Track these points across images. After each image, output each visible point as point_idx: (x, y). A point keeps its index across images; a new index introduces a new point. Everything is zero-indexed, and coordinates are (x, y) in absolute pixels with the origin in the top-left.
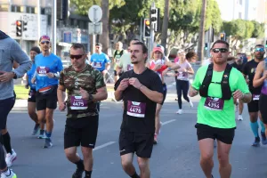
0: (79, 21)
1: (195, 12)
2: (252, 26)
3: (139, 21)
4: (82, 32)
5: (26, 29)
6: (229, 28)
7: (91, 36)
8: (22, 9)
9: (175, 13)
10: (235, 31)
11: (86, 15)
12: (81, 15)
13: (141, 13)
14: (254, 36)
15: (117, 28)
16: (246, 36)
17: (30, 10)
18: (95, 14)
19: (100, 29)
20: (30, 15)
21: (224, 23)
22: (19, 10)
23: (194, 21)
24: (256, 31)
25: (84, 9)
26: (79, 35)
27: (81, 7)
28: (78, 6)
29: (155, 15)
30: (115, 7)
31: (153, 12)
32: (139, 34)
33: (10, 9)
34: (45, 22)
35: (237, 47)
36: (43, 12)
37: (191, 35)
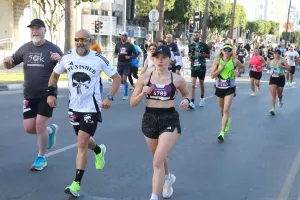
0: (139, 21)
1: (227, 13)
2: (270, 25)
3: (185, 21)
4: (142, 30)
5: (102, 27)
6: (252, 27)
8: (99, 12)
9: (212, 15)
10: (257, 28)
11: (147, 17)
12: (141, 16)
13: (186, 15)
14: (271, 33)
15: (168, 26)
16: (264, 33)
17: (105, 13)
18: (154, 16)
19: (157, 27)
20: (104, 17)
22: (96, 14)
23: (226, 20)
24: (272, 28)
25: (143, 12)
26: (140, 32)
27: (141, 10)
28: (139, 10)
29: (197, 17)
30: (167, 11)
31: (196, 14)
32: (184, 31)
33: (90, 13)
34: (115, 22)
35: (258, 41)
36: (114, 14)
37: (223, 32)
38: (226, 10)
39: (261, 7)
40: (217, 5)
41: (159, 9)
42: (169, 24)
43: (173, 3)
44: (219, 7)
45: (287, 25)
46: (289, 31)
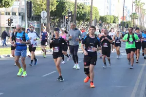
0: (36, 18)
1: (87, 12)
2: (113, 18)
3: (63, 17)
4: (37, 23)
5: (12, 22)
6: (103, 19)
7: (42, 24)
8: (11, 14)
9: (79, 13)
10: (105, 20)
11: (40, 15)
12: (37, 15)
13: (63, 14)
14: (114, 22)
15: (53, 21)
16: (110, 22)
17: (14, 14)
18: (44, 14)
19: (46, 21)
20: (14, 16)
21: (101, 17)
22: (9, 14)
23: (87, 16)
24: (115, 20)
25: (38, 12)
26: (36, 24)
28: (35, 11)
29: (70, 14)
30: (52, 11)
31: (69, 13)
32: (63, 23)
33: (5, 14)
34: (21, 19)
35: (107, 28)
36: (20, 14)
37: (86, 23)
38: (87, 10)
39: (108, 7)
40: (81, 7)
41: (47, 10)
42: (54, 19)
43: (55, 7)
44: (83, 8)
45: (123, 18)
46: (124, 21)
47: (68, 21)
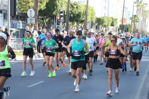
0: (21, 17)
1: (82, 12)
2: (111, 20)
3: (54, 17)
6: (100, 21)
7: (29, 25)
9: (72, 13)
10: (103, 22)
11: (26, 14)
12: (22, 13)
13: (54, 13)
14: (112, 25)
15: (42, 21)
16: (108, 25)
18: (31, 13)
19: (34, 22)
21: (97, 18)
23: (82, 17)
24: (113, 22)
25: (23, 11)
26: (21, 25)
27: (22, 9)
28: (20, 9)
29: (62, 14)
30: (41, 10)
31: (61, 12)
32: (53, 24)
34: (2, 18)
35: (104, 31)
37: (80, 24)
38: (82, 10)
39: (105, 7)
40: (75, 6)
41: (35, 9)
42: (43, 19)
43: (45, 4)
44: (77, 8)
45: (123, 20)
46: (124, 24)
47: (59, 22)
